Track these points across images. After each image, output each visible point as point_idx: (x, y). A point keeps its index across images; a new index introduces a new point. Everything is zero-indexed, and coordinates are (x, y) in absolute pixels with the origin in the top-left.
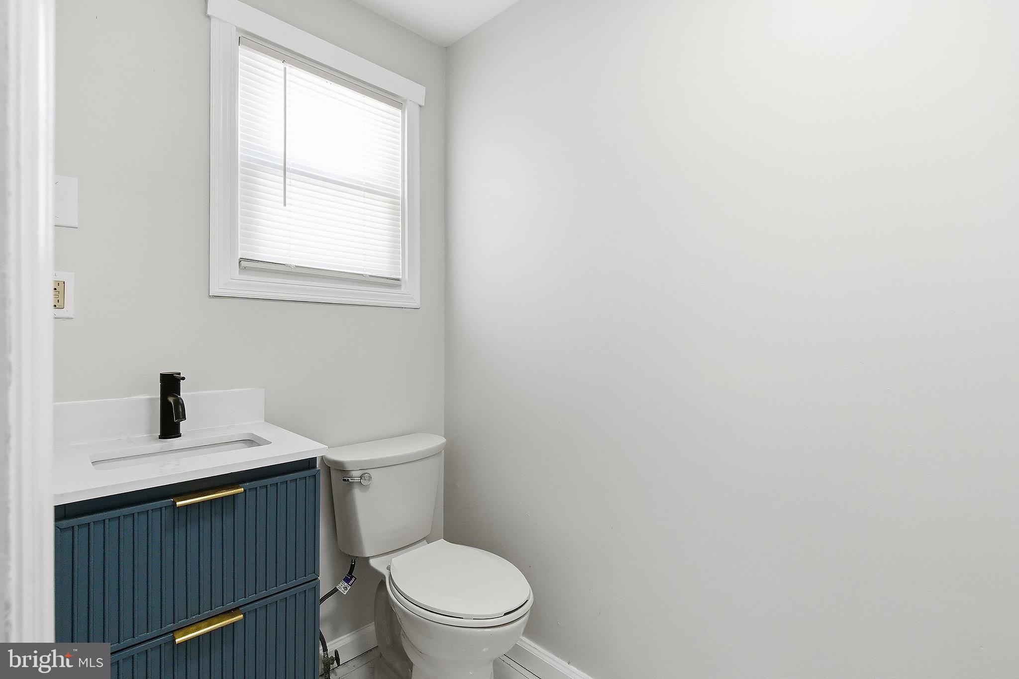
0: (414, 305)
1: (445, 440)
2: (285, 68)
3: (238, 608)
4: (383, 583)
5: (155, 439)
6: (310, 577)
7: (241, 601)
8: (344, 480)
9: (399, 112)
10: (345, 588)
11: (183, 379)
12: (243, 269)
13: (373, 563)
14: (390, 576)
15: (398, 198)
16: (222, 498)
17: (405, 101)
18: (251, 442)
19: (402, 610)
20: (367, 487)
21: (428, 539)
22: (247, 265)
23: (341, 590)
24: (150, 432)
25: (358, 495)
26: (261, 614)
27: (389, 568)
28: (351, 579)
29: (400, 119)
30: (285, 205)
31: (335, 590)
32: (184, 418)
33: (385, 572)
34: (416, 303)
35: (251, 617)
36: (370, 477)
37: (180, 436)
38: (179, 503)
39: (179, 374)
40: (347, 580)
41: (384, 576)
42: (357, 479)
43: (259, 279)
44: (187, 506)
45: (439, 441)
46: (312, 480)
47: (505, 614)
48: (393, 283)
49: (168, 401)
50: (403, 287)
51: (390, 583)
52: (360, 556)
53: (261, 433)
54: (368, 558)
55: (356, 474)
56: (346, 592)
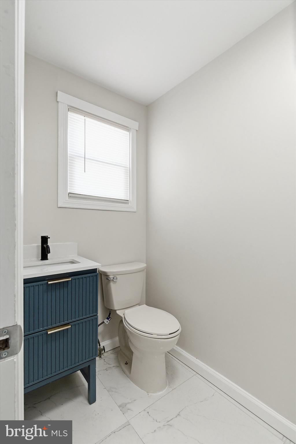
0: (134, 211)
1: (146, 265)
2: (85, 119)
3: (69, 323)
4: (122, 321)
5: (39, 260)
6: (95, 314)
7: (70, 321)
8: (107, 279)
9: (128, 133)
10: (107, 322)
11: (49, 238)
12: (70, 197)
13: (118, 312)
14: (125, 317)
15: (127, 168)
16: (64, 282)
17: (131, 129)
18: (72, 262)
19: (129, 330)
20: (115, 282)
21: (139, 304)
22: (72, 195)
23: (106, 322)
24: (38, 258)
25: (112, 286)
26: (77, 326)
27: (124, 314)
28: (109, 318)
29: (128, 136)
30: (85, 172)
31: (103, 322)
32: (50, 252)
33: (123, 316)
34: (135, 210)
35: (73, 327)
36: (117, 279)
37: (48, 259)
38: (49, 283)
39: (48, 236)
40: (108, 319)
41: (122, 318)
42: (112, 279)
43: (75, 200)
44: (51, 284)
45: (143, 265)
46: (95, 277)
47: (170, 334)
48: (126, 202)
49: (44, 246)
50: (129, 203)
51: (124, 320)
52: (113, 309)
53: (76, 259)
54: (116, 310)
55: (111, 277)
56: (107, 323)
